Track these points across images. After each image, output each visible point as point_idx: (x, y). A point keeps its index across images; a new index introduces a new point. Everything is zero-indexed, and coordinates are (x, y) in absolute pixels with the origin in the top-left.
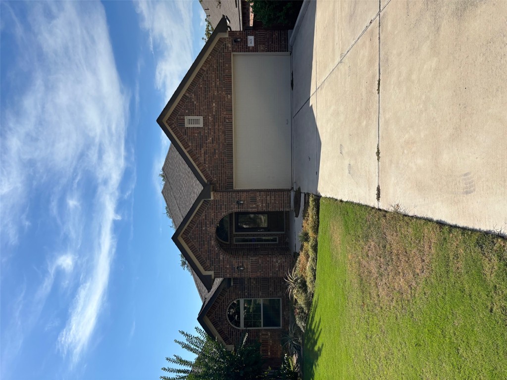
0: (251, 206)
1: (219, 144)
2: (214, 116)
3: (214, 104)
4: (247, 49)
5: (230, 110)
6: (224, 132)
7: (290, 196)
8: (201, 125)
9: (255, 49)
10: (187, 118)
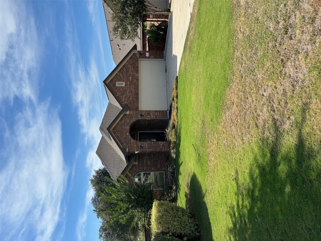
0: (148, 117)
1: (132, 94)
2: (130, 82)
3: (130, 77)
4: (146, 57)
5: (137, 79)
6: (135, 89)
7: (167, 113)
8: (124, 85)
9: (149, 57)
10: (117, 83)
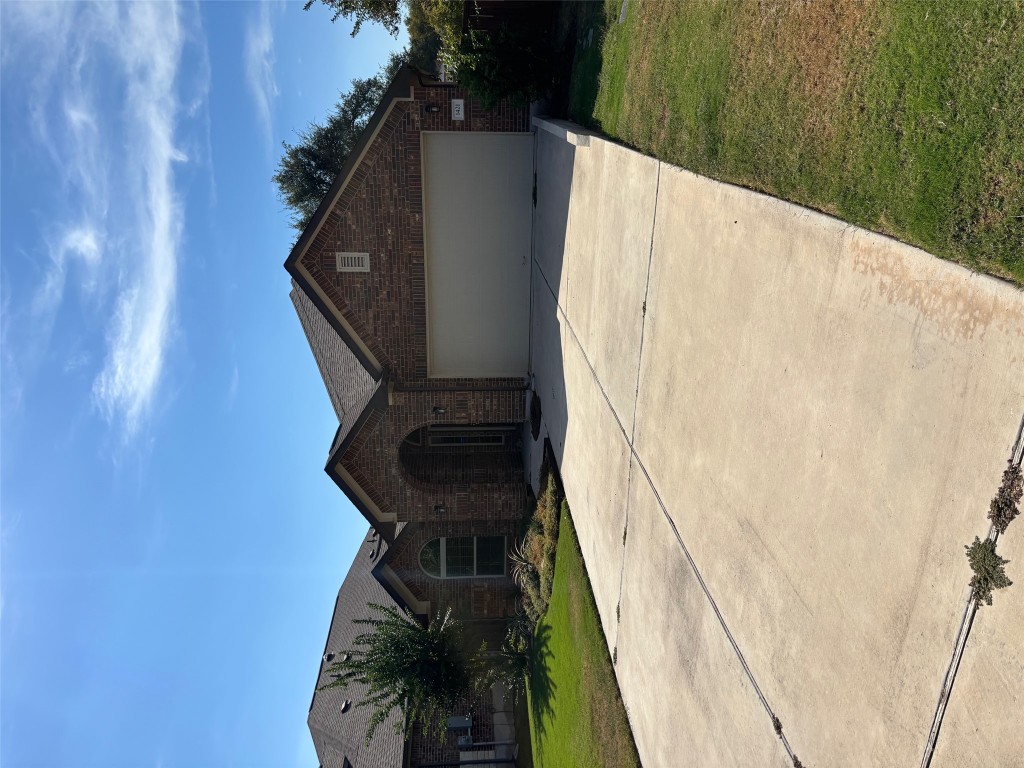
0: (457, 415)
1: (400, 303)
2: (390, 253)
3: (389, 231)
4: (450, 125)
5: (418, 241)
6: (409, 282)
7: (525, 400)
8: (367, 269)
9: (466, 126)
10: (339, 256)
